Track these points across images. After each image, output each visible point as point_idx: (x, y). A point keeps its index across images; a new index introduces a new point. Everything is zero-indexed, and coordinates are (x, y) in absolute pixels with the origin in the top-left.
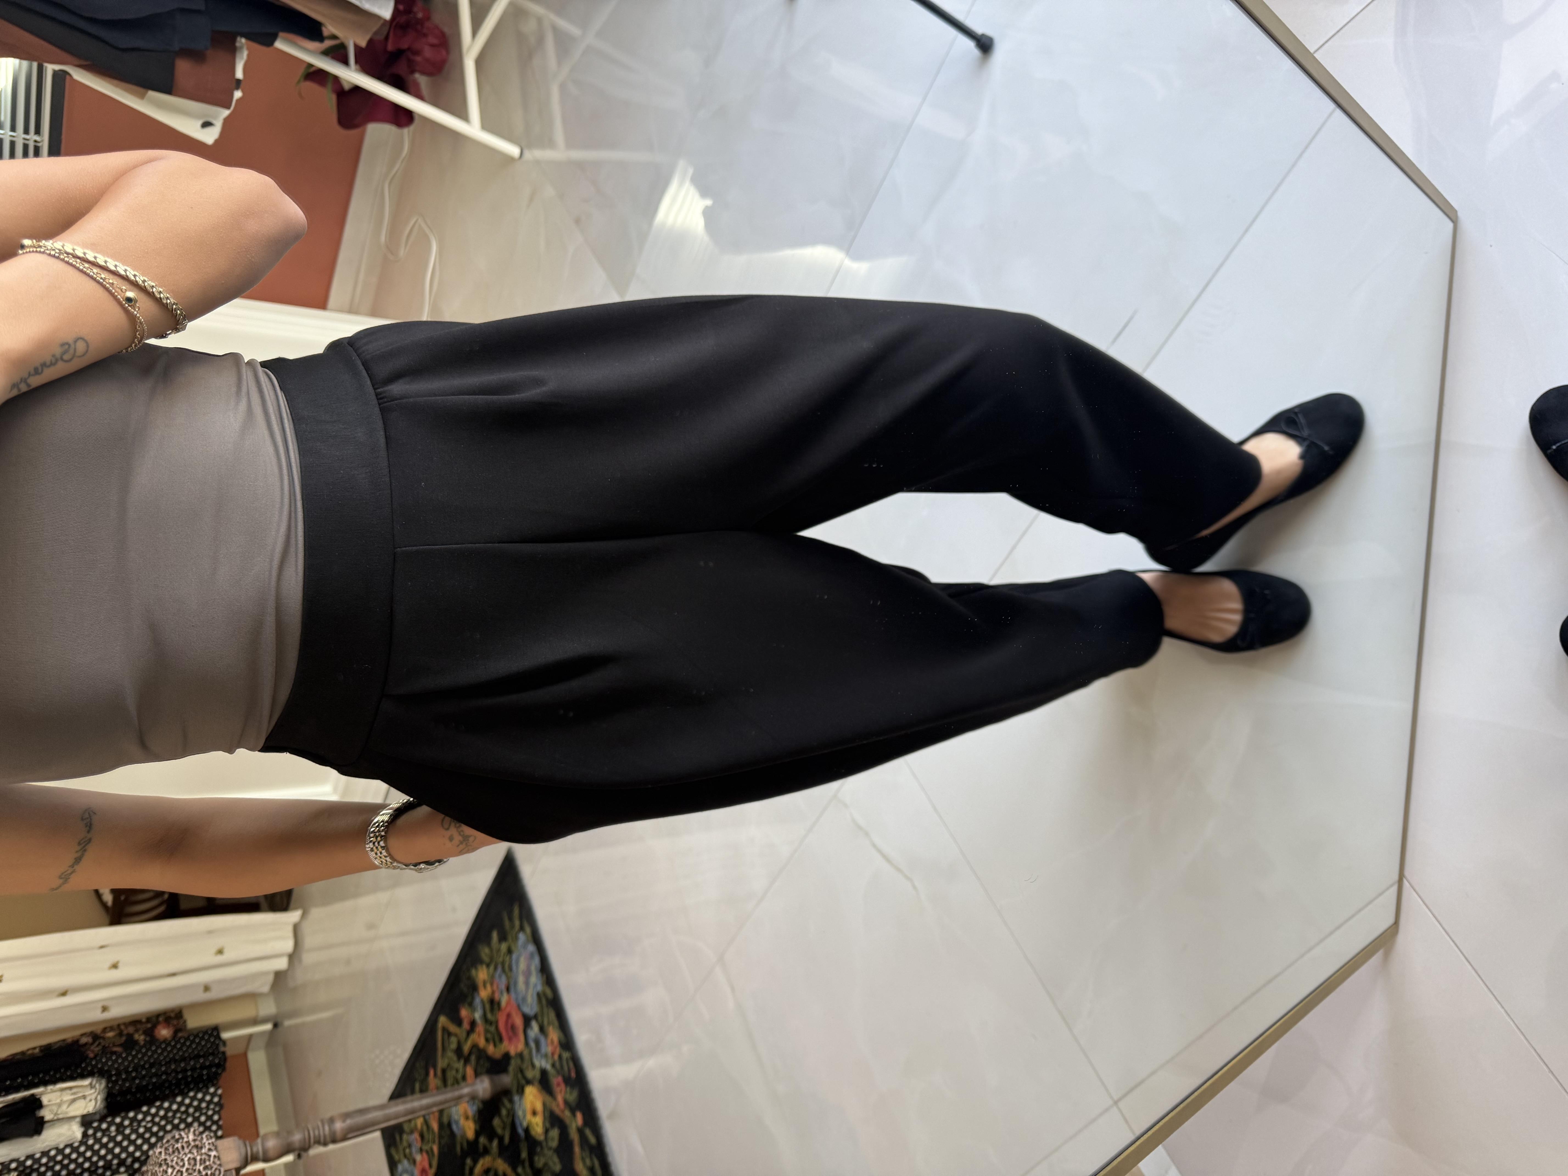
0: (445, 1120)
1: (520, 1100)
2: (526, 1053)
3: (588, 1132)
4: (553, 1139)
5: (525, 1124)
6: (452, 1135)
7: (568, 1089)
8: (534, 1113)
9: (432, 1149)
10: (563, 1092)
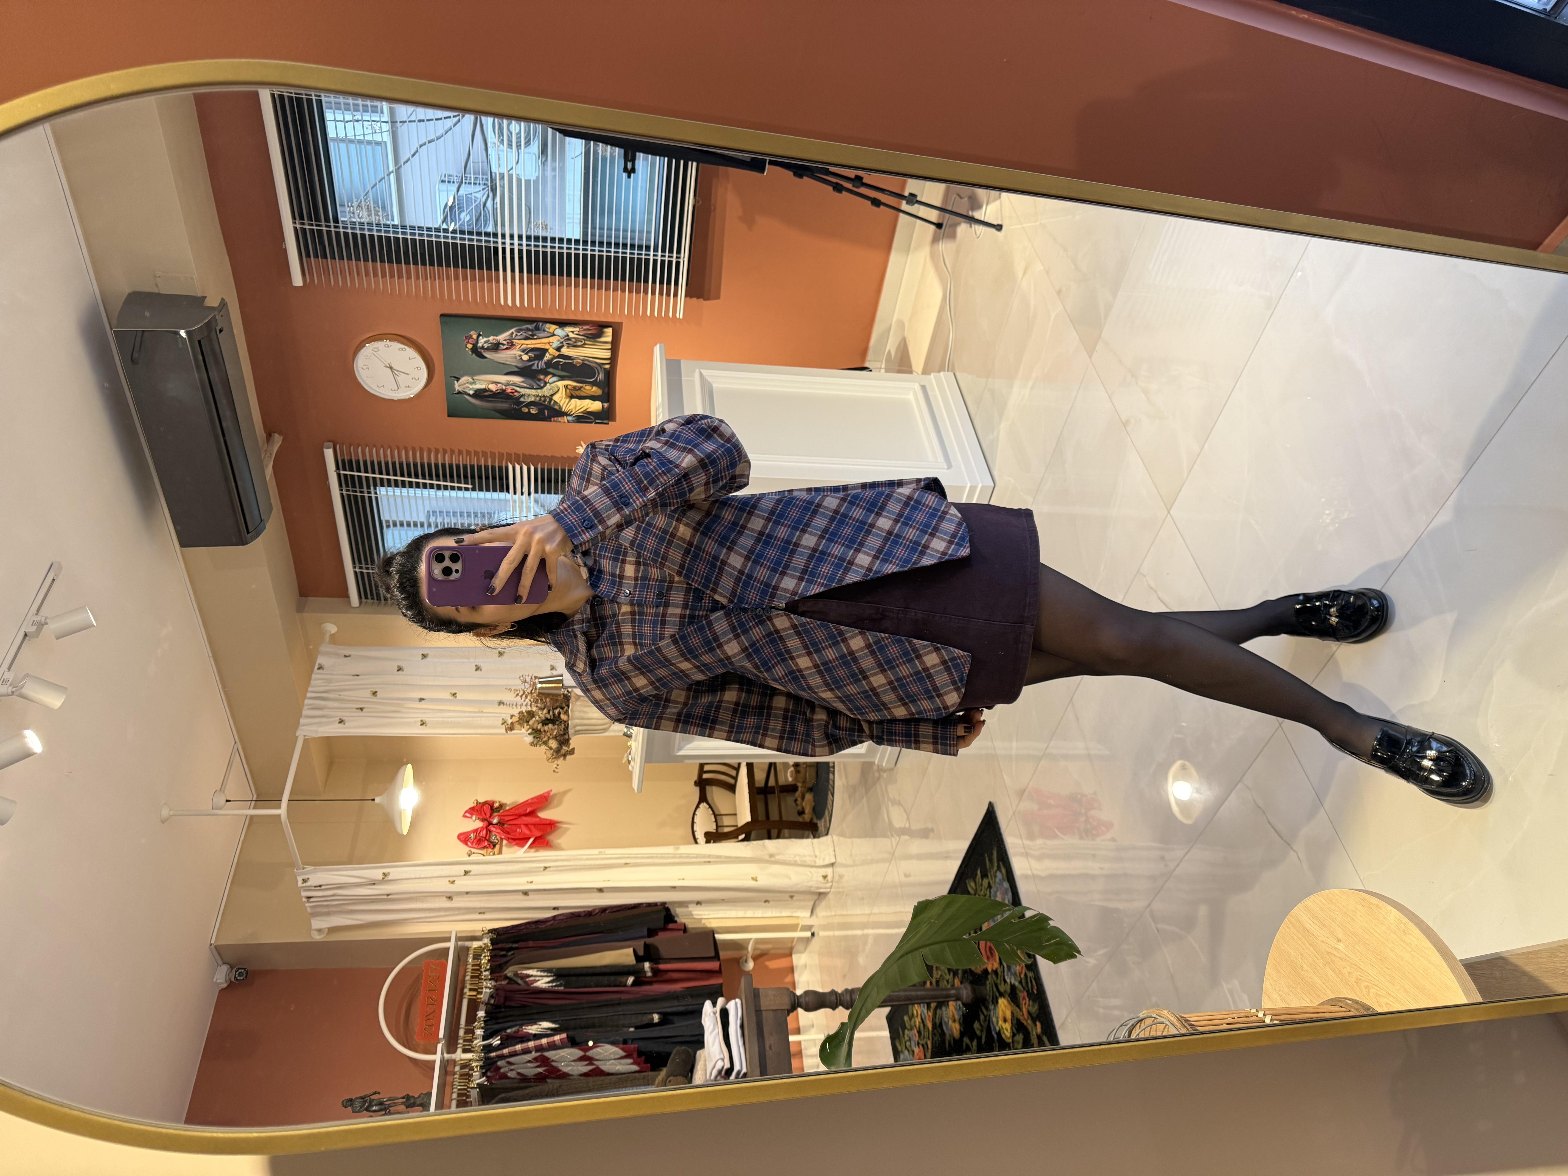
0: (938, 1022)
1: (995, 1009)
2: (999, 971)
3: (1045, 1039)
4: (1018, 1043)
5: (998, 1029)
6: (943, 1034)
7: (1031, 1002)
8: (1005, 1020)
9: (927, 1044)
10: (1027, 1006)
